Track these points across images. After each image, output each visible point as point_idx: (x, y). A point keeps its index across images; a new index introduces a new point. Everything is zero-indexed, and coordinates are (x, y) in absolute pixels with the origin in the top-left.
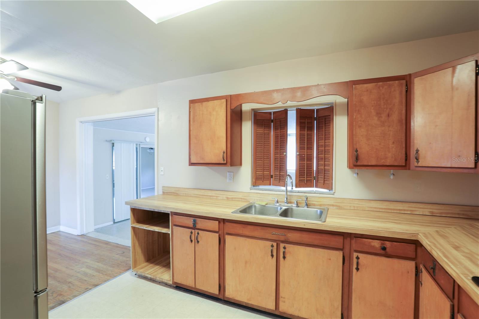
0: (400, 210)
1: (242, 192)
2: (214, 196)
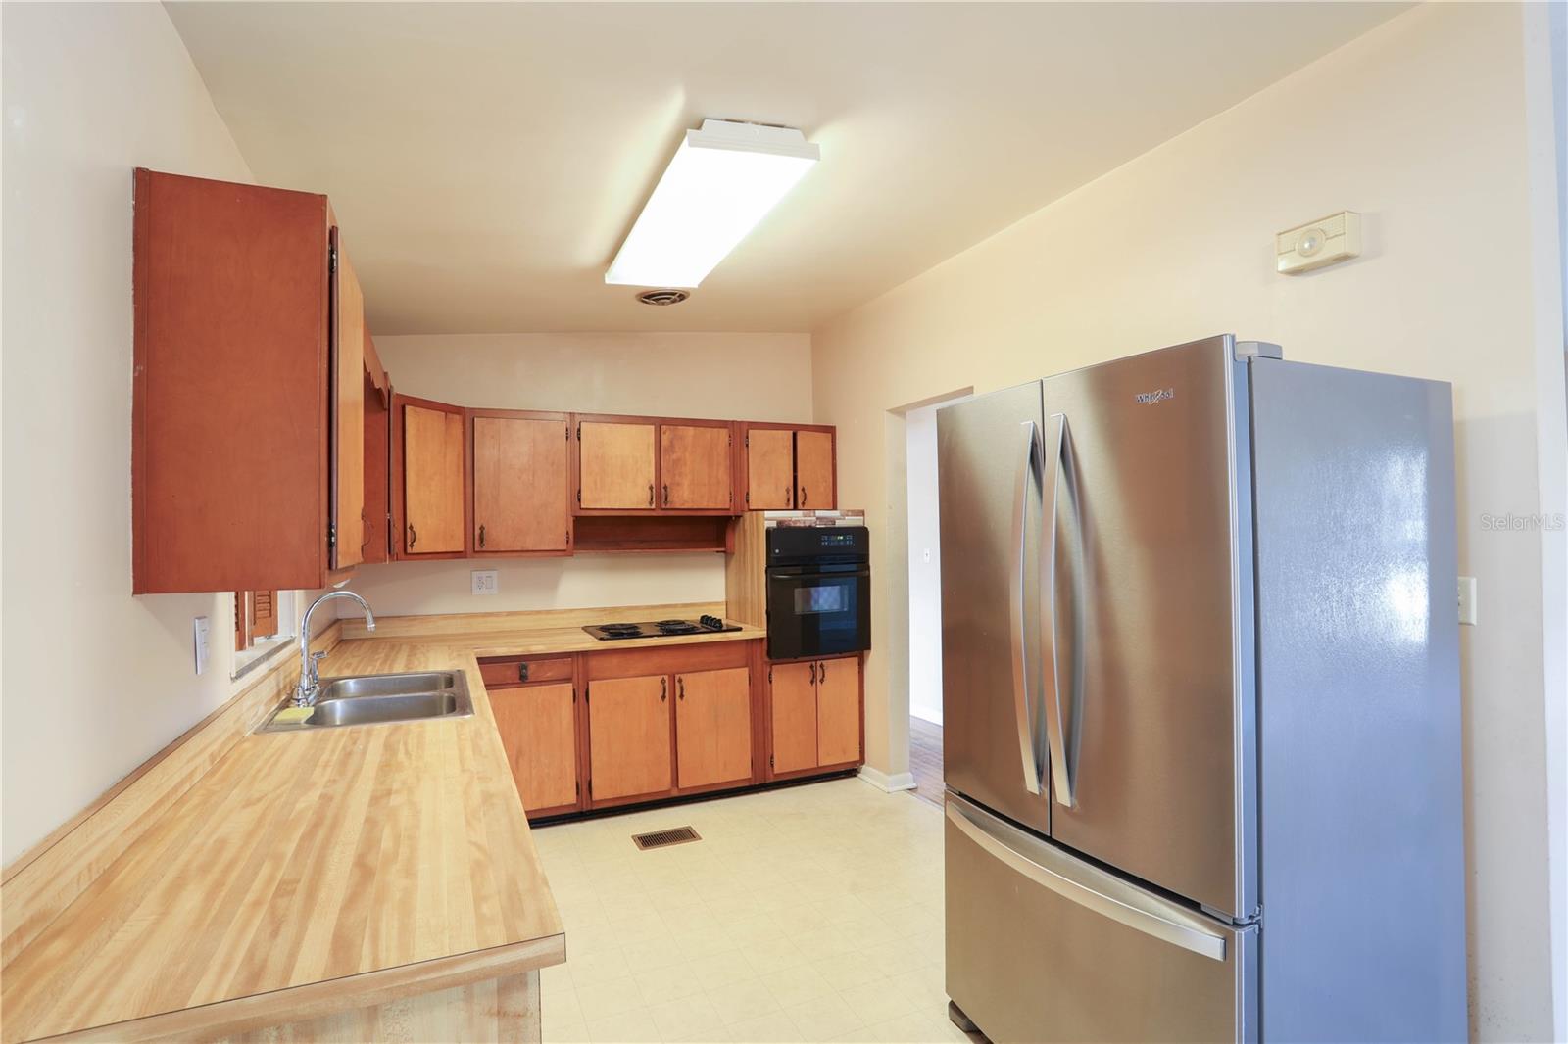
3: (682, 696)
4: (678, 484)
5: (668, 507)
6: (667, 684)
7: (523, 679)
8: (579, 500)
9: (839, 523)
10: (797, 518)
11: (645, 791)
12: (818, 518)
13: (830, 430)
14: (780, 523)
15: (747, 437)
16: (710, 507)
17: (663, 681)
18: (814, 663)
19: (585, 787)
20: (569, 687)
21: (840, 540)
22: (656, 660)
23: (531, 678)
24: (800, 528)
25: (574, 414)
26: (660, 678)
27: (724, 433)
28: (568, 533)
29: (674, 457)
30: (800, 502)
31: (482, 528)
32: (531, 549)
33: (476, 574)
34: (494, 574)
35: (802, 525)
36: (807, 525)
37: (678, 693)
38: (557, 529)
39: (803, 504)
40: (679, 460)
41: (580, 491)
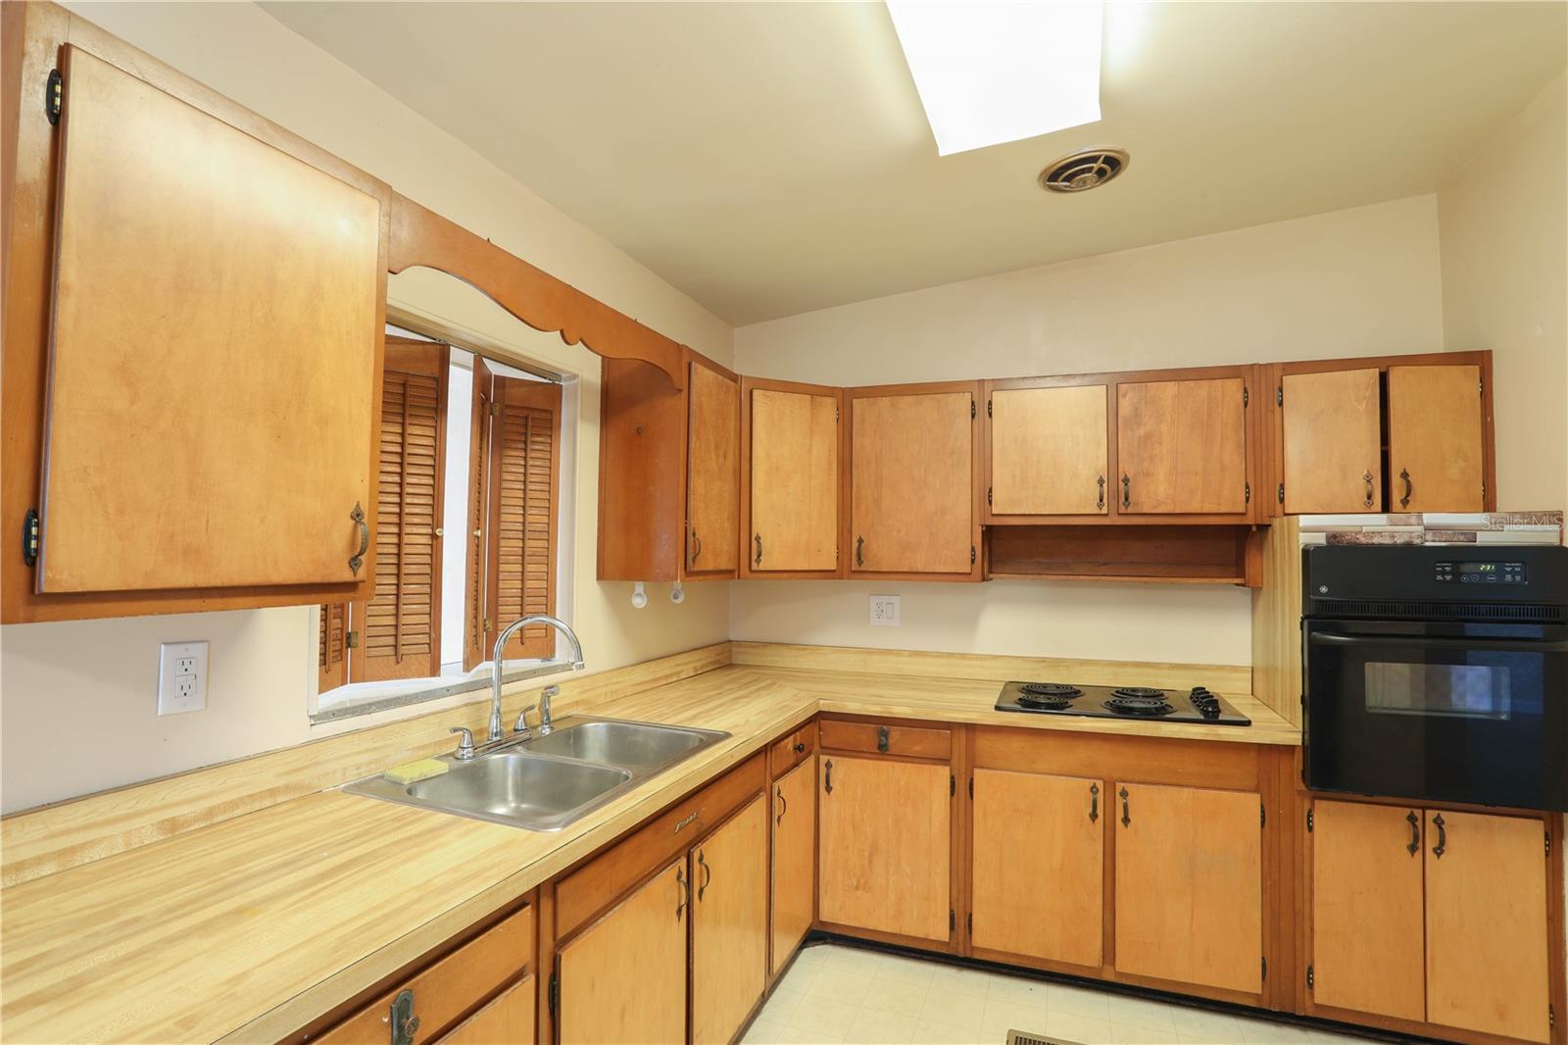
0: (667, 677)
1: (267, 754)
2: (39, 860)
3: (1126, 820)
4: (1147, 474)
5: (1130, 510)
6: (1100, 797)
7: (882, 751)
8: (990, 502)
9: (1484, 539)
10: (1374, 526)
11: (1056, 957)
12: (1428, 529)
13: (1481, 361)
14: (1333, 537)
15: (1281, 390)
16: (1205, 511)
17: (1094, 789)
18: (1418, 813)
19: (961, 922)
20: (943, 773)
21: (1485, 574)
22: (1082, 753)
23: (893, 750)
24: (1381, 548)
25: (984, 380)
26: (1088, 783)
27: (1233, 387)
28: (973, 549)
29: (1142, 431)
30: (1397, 496)
31: (860, 541)
32: (921, 569)
33: (874, 600)
34: (896, 600)
35: (1387, 541)
36: (1400, 541)
37: (1120, 815)
38: (960, 544)
39: (1405, 502)
40: (1148, 436)
41: (990, 491)
